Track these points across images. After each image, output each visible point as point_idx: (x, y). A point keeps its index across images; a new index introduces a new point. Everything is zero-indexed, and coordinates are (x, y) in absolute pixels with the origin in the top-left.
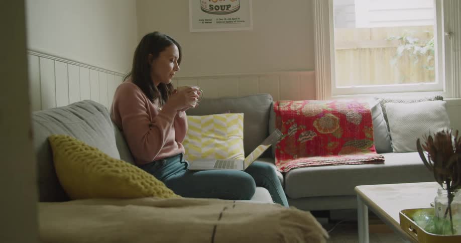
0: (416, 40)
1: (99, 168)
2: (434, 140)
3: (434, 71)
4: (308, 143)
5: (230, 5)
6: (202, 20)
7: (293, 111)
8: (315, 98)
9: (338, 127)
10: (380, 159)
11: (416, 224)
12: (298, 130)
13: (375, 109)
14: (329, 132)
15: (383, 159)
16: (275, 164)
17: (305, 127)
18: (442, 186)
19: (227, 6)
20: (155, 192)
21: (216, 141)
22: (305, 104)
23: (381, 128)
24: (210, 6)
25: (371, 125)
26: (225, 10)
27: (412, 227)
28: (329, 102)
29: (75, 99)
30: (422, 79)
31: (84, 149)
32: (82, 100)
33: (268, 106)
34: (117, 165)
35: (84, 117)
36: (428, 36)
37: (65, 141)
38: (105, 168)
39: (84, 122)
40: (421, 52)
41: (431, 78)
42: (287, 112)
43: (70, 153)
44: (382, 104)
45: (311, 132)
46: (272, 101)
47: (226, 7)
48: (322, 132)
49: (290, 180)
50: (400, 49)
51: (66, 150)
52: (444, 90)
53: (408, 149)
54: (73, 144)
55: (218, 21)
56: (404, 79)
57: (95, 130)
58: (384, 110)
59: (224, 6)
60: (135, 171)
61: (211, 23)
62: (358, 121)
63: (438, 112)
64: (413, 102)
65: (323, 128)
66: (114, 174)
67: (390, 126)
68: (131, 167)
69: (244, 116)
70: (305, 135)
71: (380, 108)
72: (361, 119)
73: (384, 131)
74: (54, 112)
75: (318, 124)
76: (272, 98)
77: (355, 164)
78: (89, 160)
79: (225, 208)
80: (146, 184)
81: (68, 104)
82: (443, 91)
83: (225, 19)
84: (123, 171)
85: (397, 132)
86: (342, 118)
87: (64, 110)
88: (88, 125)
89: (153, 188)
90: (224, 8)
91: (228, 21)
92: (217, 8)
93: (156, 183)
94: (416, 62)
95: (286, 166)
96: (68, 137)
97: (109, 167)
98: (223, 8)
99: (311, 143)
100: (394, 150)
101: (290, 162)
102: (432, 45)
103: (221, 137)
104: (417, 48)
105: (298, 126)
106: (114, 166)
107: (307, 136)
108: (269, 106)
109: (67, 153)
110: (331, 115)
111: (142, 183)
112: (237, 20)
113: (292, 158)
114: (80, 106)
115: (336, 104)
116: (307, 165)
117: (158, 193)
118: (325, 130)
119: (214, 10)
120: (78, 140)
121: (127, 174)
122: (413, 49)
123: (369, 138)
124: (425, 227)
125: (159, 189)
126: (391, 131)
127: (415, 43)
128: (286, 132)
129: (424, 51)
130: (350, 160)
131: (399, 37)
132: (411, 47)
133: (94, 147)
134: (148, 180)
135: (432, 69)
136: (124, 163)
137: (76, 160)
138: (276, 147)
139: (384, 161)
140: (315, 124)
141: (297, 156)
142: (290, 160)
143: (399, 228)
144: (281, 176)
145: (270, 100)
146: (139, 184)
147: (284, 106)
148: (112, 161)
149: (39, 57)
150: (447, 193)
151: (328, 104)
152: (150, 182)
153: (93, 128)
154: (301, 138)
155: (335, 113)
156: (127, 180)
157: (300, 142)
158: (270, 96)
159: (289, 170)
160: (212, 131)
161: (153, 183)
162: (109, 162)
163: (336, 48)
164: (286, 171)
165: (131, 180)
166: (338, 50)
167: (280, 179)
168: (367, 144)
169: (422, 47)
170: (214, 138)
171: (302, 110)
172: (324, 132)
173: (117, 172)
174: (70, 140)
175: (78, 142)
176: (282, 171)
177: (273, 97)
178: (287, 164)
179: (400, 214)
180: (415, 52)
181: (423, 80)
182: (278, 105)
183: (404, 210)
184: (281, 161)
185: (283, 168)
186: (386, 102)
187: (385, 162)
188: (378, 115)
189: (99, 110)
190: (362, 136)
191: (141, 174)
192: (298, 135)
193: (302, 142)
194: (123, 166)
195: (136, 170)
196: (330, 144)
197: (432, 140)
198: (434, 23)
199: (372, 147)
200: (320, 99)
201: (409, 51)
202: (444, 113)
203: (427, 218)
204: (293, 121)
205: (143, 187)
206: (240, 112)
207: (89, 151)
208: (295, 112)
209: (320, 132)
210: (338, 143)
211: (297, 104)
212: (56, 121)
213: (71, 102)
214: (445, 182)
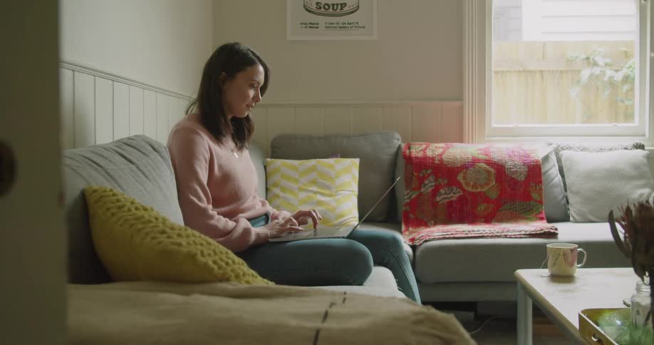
0: (608, 61)
1: (154, 238)
2: (634, 213)
3: (633, 106)
4: (450, 204)
5: (345, 4)
6: (305, 24)
7: (429, 157)
8: (461, 141)
9: (494, 183)
10: (552, 231)
11: (602, 332)
12: (435, 186)
13: (546, 158)
14: (479, 190)
15: (556, 232)
16: (401, 232)
17: (446, 182)
18: (643, 280)
19: (341, 4)
20: (233, 275)
21: (319, 197)
22: (448, 148)
23: (555, 186)
24: (317, 3)
25: (541, 182)
26: (338, 11)
27: (596, 336)
28: (482, 146)
29: (122, 134)
30: (614, 117)
31: (133, 209)
32: (132, 134)
33: (394, 150)
34: (179, 235)
35: (134, 160)
36: (627, 55)
37: (108, 196)
38: (163, 238)
39: (134, 167)
40: (615, 79)
41: (628, 117)
42: (421, 158)
43: (113, 214)
44: (557, 152)
45: (455, 188)
46: (400, 142)
47: (339, 6)
48: (470, 189)
49: (423, 258)
50: (586, 73)
51: (108, 209)
52: (647, 135)
53: (592, 218)
54: (118, 201)
55: (328, 26)
56: (589, 117)
57: (149, 179)
58: (559, 160)
59: (337, 5)
60: (204, 243)
61: (318, 28)
62: (522, 176)
63: (636, 166)
64: (601, 150)
65: (472, 184)
66: (175, 247)
67: (567, 183)
68: (200, 237)
69: (360, 163)
70: (446, 193)
71: (553, 158)
72: (526, 173)
73: (558, 191)
74: (92, 152)
75: (465, 178)
76: (400, 138)
77: (516, 238)
78: (140, 226)
79: (332, 304)
80: (220, 262)
81: (111, 141)
82: (644, 136)
83: (338, 23)
84: (188, 244)
85: (577, 193)
86: (499, 170)
87: (105, 149)
88: (139, 172)
89: (229, 269)
90: (337, 7)
91: (342, 26)
92: (326, 7)
93: (234, 262)
94: (607, 93)
95: (417, 237)
96: (111, 190)
97: (169, 237)
98: (335, 8)
99: (454, 203)
100: (571, 219)
101: (425, 230)
102: (631, 69)
103: (327, 192)
104: (609, 73)
105: (436, 180)
106: (175, 236)
107: (449, 194)
108: (396, 149)
109: (108, 214)
110: (484, 165)
111: (215, 262)
112: (355, 25)
113: (426, 225)
114: (129, 143)
115: (492, 150)
116: (447, 236)
117: (237, 277)
118: (475, 186)
119: (322, 10)
120: (126, 196)
121: (192, 249)
122: (603, 73)
123: (536, 201)
124: (615, 337)
125: (239, 271)
126: (568, 190)
127: (606, 65)
128: (419, 188)
129: (619, 77)
130: (508, 231)
131: (584, 57)
132: (601, 71)
133: (148, 206)
134: (224, 257)
135: (630, 103)
136: (190, 231)
137: (121, 225)
138: (404, 208)
139: (557, 234)
140: (460, 178)
141: (432, 222)
142: (423, 227)
143: (577, 335)
144: (410, 250)
145: (398, 141)
146: (210, 263)
147: (417, 151)
148: (172, 229)
149: (74, 71)
150: (649, 290)
151: (480, 149)
152: (226, 260)
153: (146, 177)
154: (439, 196)
155: (489, 163)
156: (192, 257)
157: (437, 203)
158: (397, 136)
159: (421, 242)
160: (314, 182)
161: (230, 262)
162: (168, 230)
163: (493, 69)
164: (417, 243)
165: (199, 257)
166: (496, 72)
167: (408, 255)
168: (534, 209)
169: (617, 71)
170: (316, 193)
171: (443, 157)
172: (473, 188)
173: (180, 245)
174: (114, 195)
175: (125, 198)
176: (411, 243)
177: (401, 136)
178: (419, 233)
179: (580, 315)
180: (606, 79)
181: (616, 120)
182: (409, 148)
183: (585, 310)
184: (411, 229)
185: (412, 240)
186: (563, 149)
187: (559, 236)
188: (551, 169)
189: (154, 149)
190: (527, 197)
191: (213, 247)
192: (435, 192)
193: (441, 202)
194: (188, 236)
195: (207, 241)
196: (482, 207)
197: (631, 212)
198: (634, 37)
199: (541, 213)
200: (469, 142)
201: (597, 77)
202: (646, 169)
203: (619, 322)
204: (430, 171)
205: (215, 267)
206: (355, 157)
207: (141, 213)
208: (433, 159)
209: (466, 188)
210: (492, 206)
211: (436, 147)
212: (94, 165)
213: (116, 139)
214: (647, 274)
